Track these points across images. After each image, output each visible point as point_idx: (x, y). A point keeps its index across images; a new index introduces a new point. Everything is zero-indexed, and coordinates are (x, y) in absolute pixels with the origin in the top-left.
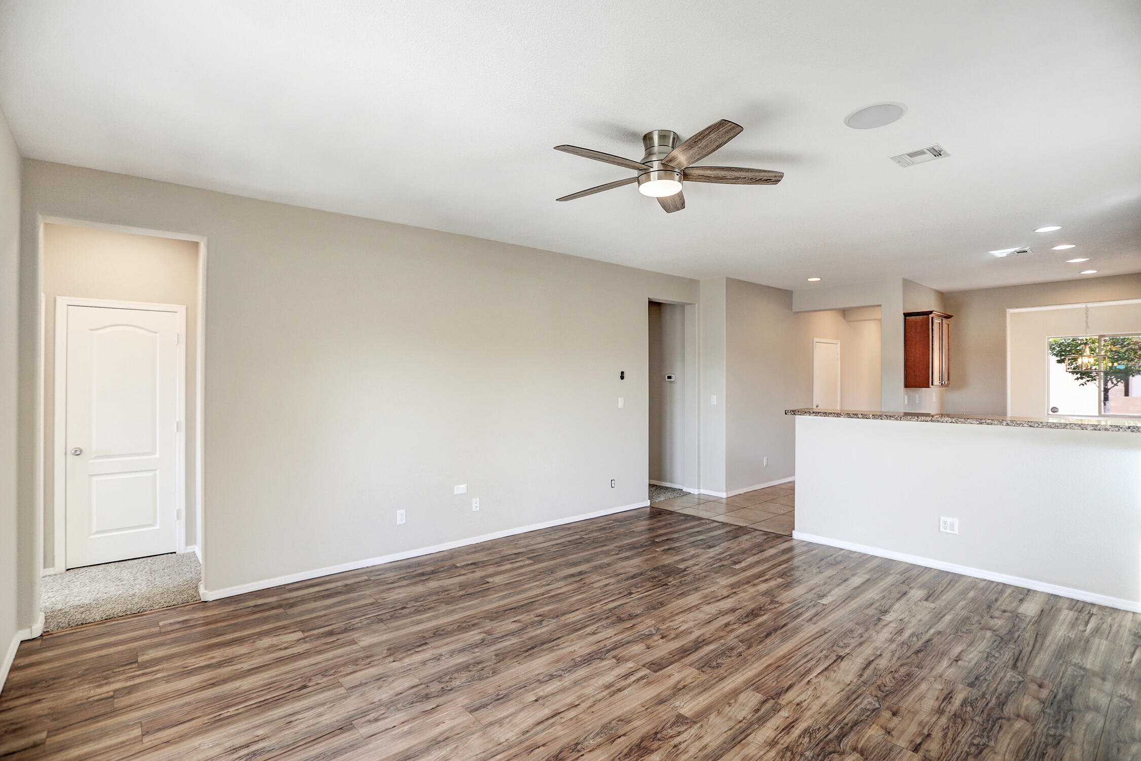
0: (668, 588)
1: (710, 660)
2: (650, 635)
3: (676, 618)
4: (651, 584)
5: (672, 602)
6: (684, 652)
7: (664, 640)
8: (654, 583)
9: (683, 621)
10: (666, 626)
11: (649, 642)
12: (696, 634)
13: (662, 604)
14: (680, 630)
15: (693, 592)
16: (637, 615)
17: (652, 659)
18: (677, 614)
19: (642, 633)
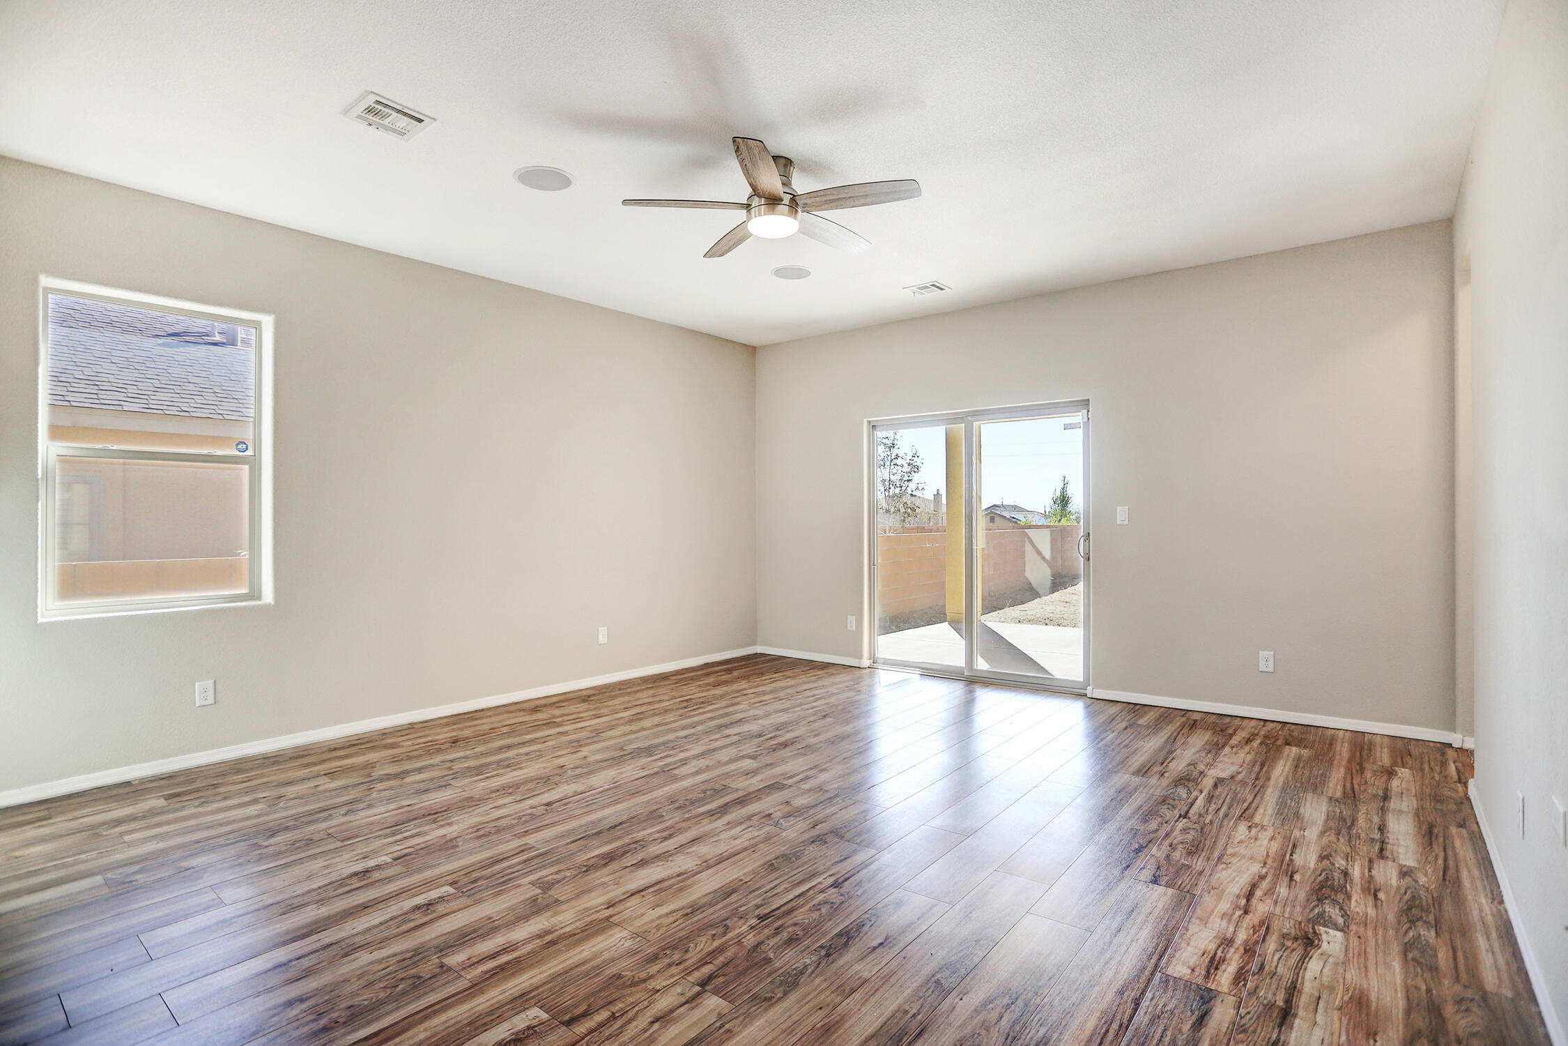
0: (758, 906)
1: (712, 796)
2: (787, 816)
3: (746, 844)
4: (801, 916)
5: (753, 872)
6: (741, 802)
7: (767, 812)
8: (788, 920)
9: (736, 839)
10: (764, 831)
11: (787, 809)
12: (720, 823)
13: (771, 867)
14: (743, 826)
15: (704, 900)
16: (813, 842)
17: (782, 793)
18: (745, 849)
19: (798, 819)
